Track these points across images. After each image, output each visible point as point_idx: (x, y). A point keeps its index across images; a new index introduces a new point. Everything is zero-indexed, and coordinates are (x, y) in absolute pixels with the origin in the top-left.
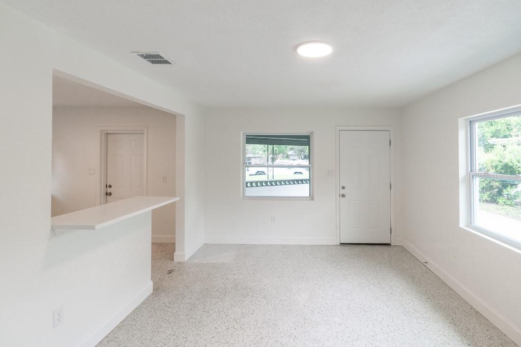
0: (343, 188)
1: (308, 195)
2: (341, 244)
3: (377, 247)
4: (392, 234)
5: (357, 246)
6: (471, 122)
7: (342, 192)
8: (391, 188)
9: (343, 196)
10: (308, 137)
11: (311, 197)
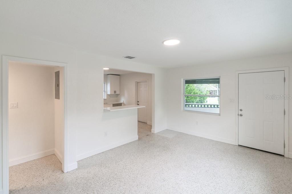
0: (241, 110)
2: (239, 145)
4: (285, 149)
7: (240, 113)
8: (285, 114)
9: (241, 115)
10: (219, 79)
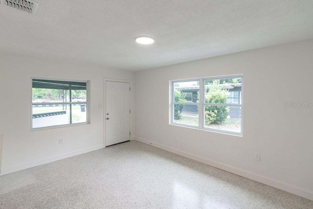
0: (108, 114)
1: (86, 121)
2: (106, 147)
3: (124, 143)
4: (130, 136)
5: (115, 145)
6: (173, 82)
7: (107, 117)
8: (130, 112)
9: (108, 119)
11: (88, 122)
